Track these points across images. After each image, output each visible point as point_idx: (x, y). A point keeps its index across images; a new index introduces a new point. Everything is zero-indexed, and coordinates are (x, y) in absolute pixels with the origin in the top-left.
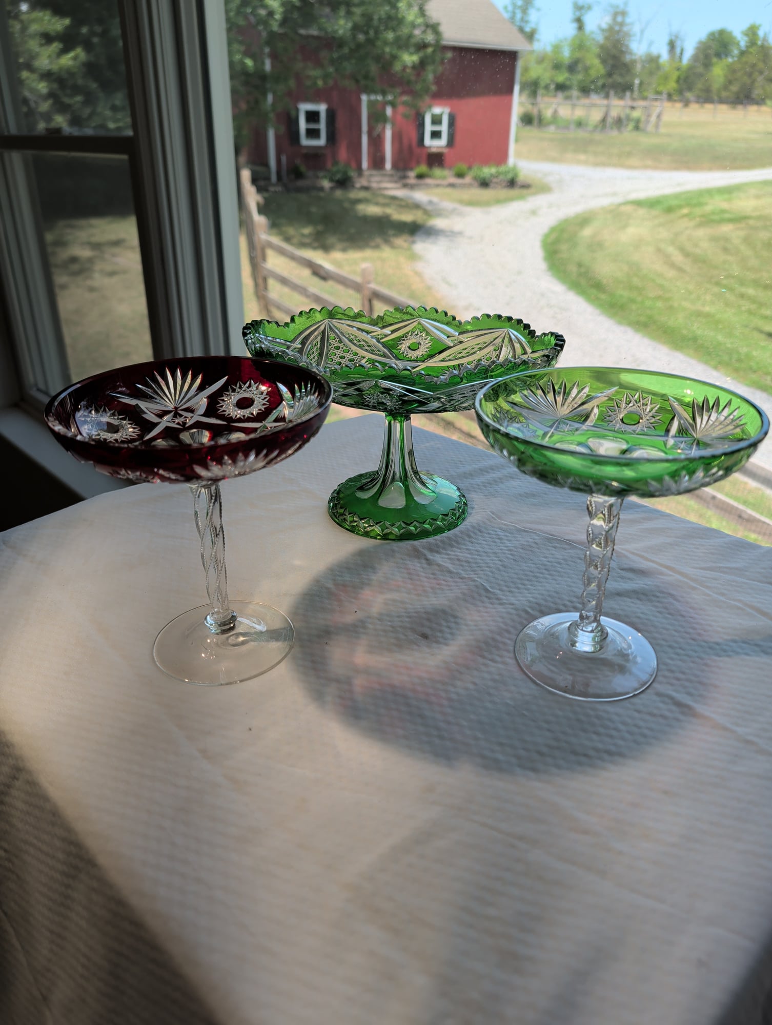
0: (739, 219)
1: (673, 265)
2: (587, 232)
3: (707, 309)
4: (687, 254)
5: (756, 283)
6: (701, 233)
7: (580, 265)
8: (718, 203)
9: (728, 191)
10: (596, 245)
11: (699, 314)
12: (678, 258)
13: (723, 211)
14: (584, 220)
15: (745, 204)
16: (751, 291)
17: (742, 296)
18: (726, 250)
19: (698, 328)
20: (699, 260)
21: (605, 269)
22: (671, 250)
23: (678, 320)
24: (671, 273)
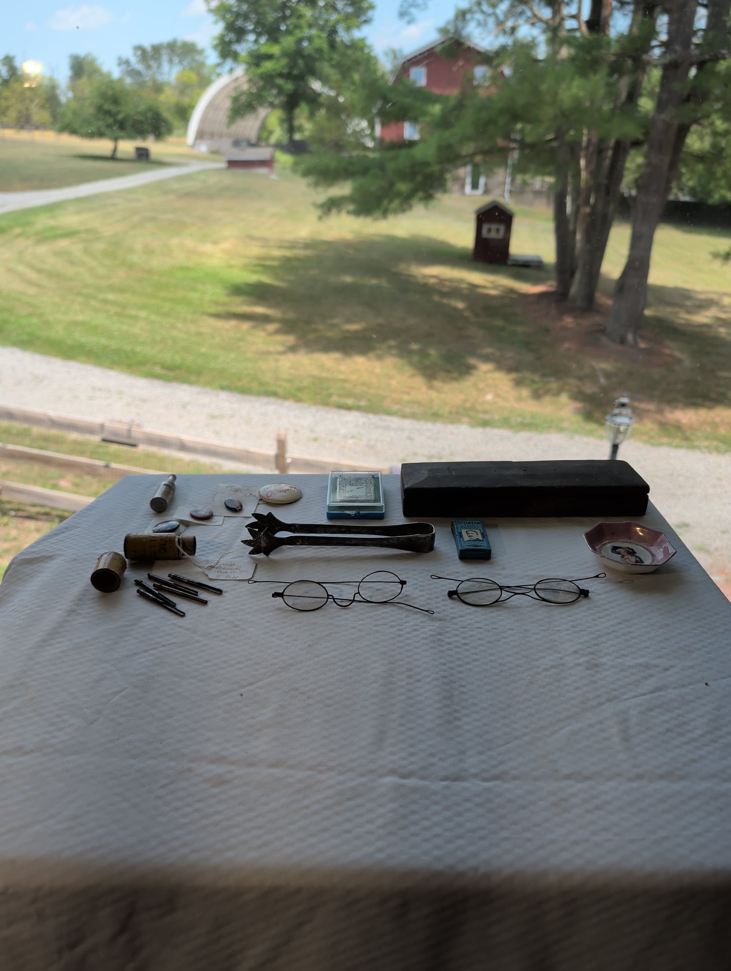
0: (70, 234)
1: (30, 283)
3: (80, 318)
4: (39, 271)
5: (112, 289)
6: (43, 250)
8: (43, 222)
9: (52, 208)
11: (76, 324)
12: (33, 275)
13: (52, 228)
15: (70, 220)
16: (111, 296)
17: (105, 301)
18: (72, 263)
19: (80, 337)
20: (52, 275)
22: (21, 268)
23: (58, 332)
24: (32, 291)
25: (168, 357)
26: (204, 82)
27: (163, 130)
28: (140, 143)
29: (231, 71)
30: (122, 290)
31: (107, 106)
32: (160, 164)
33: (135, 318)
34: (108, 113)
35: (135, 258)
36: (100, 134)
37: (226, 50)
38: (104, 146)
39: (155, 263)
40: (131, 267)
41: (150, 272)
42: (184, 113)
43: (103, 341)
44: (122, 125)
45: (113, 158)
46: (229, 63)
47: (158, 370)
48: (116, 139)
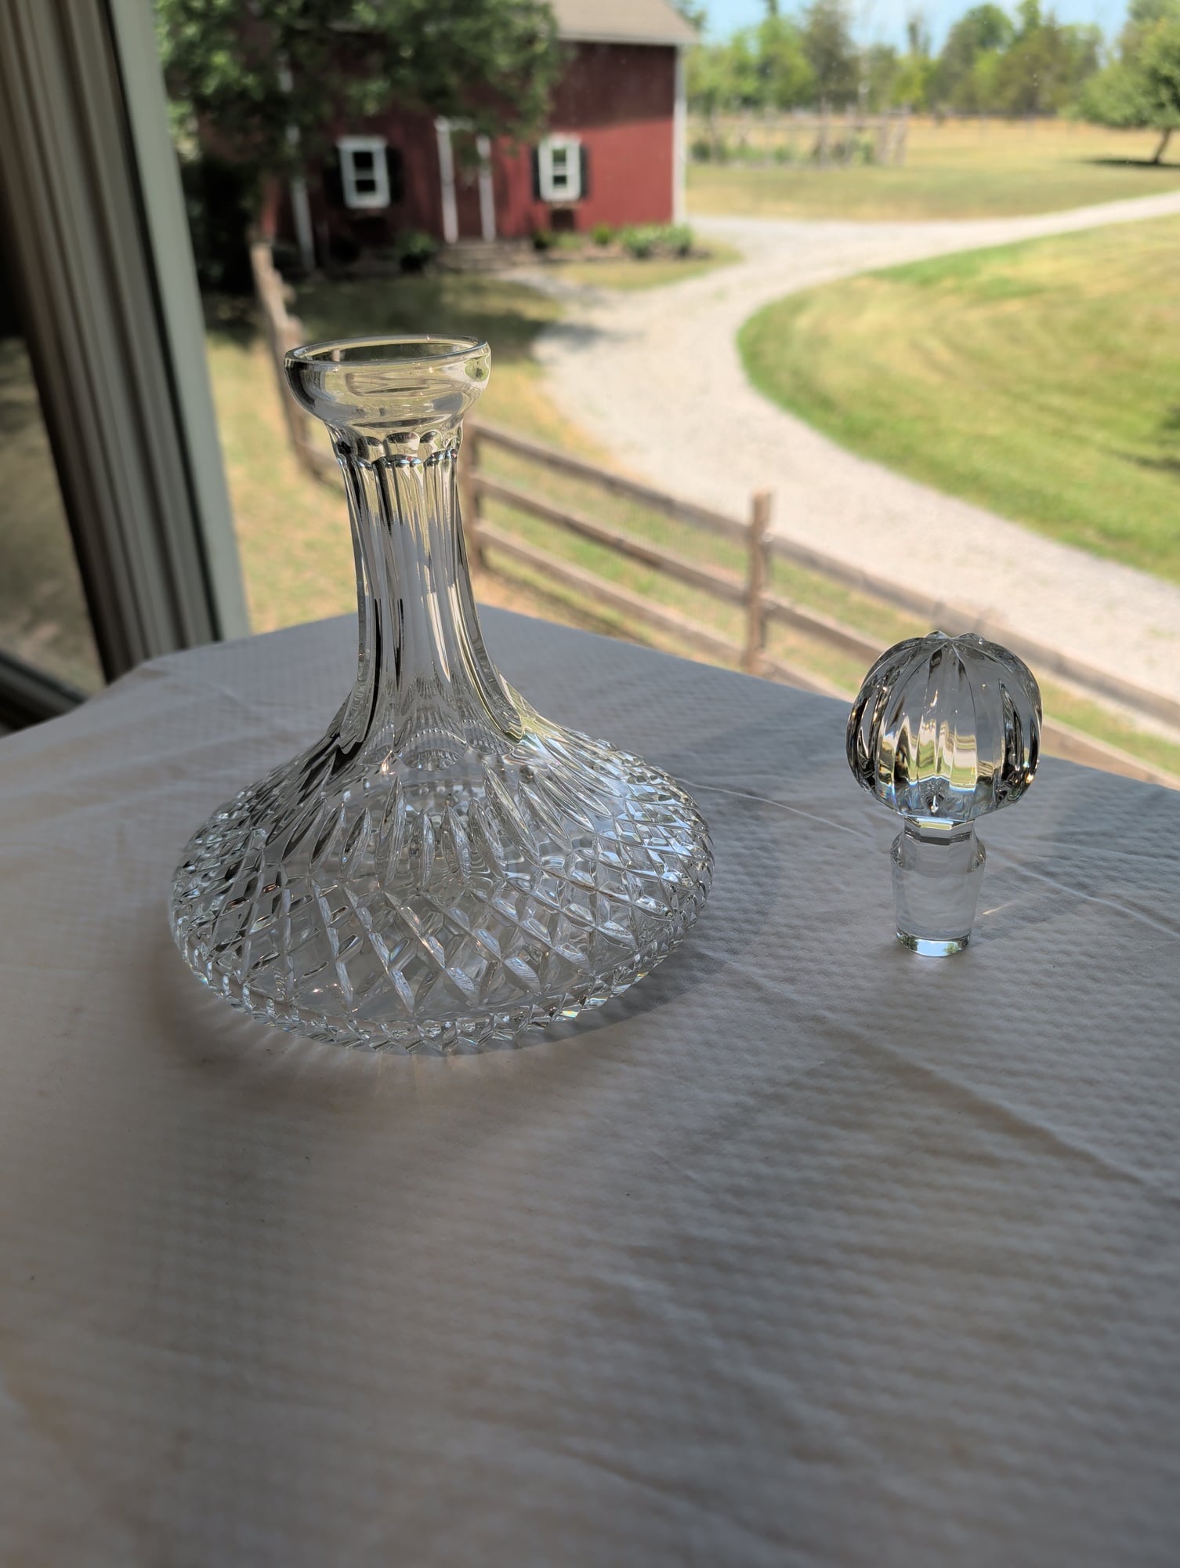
0: (1030, 291)
1: (935, 365)
2: (803, 323)
3: (995, 430)
4: (956, 348)
5: (1063, 388)
6: (976, 316)
7: (796, 373)
8: (994, 270)
9: (1013, 250)
10: (818, 341)
11: (980, 439)
12: (944, 354)
13: (1005, 282)
14: (797, 304)
15: (1037, 268)
16: (1056, 400)
17: (1043, 408)
18: (1015, 340)
19: (981, 460)
20: (974, 357)
21: (836, 377)
22: (933, 344)
23: (950, 450)
24: (934, 379)
25: (1114, 516)
30: (1080, 392)
33: (1081, 441)
34: (1168, 82)
35: (1124, 340)
36: (1139, 123)
38: (1142, 145)
40: (1109, 352)
41: (1142, 365)
43: (1015, 473)
45: (1155, 163)
47: (1090, 535)
48: (1167, 131)
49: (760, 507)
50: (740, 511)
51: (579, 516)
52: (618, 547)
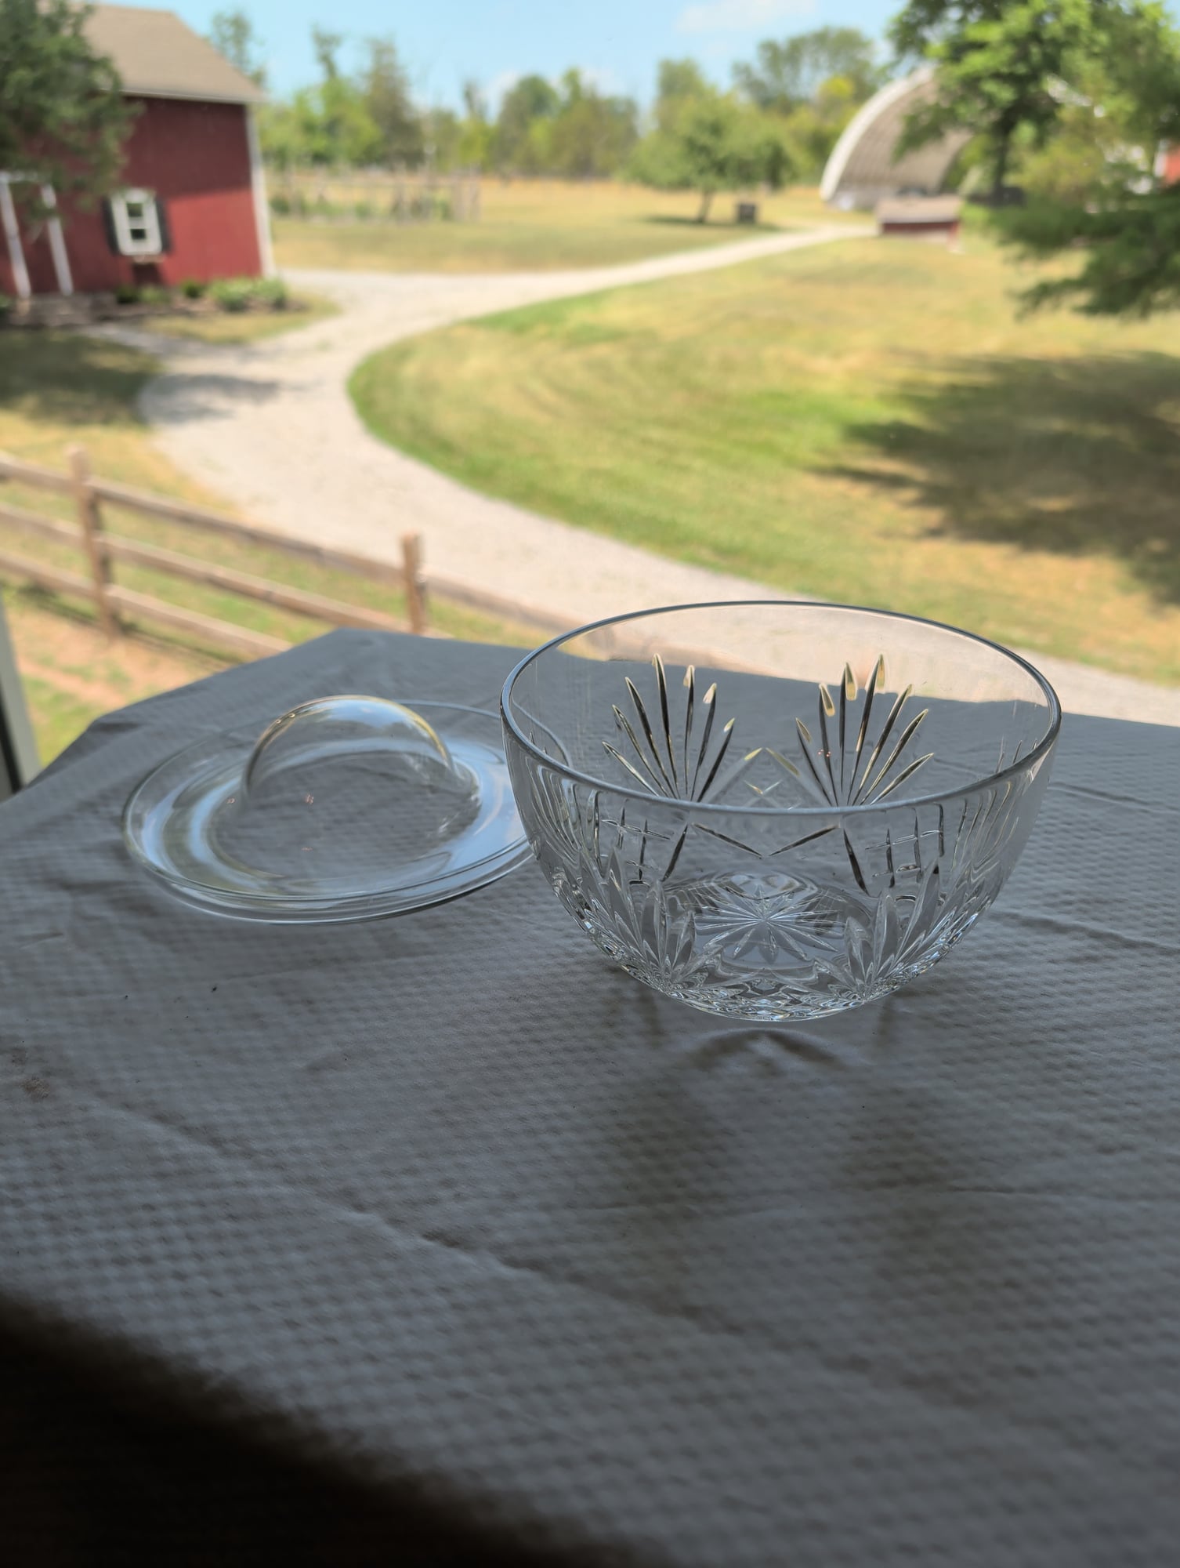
0: (615, 336)
1: (541, 406)
2: (410, 370)
3: (607, 463)
4: (559, 389)
5: (659, 422)
6: (572, 359)
7: (412, 418)
8: (580, 317)
9: (594, 298)
10: (428, 388)
11: (595, 473)
12: (548, 396)
13: (591, 327)
14: (402, 352)
15: (617, 315)
16: (656, 434)
17: (646, 442)
18: (610, 380)
20: (577, 397)
21: (450, 421)
22: (537, 386)
23: (569, 483)
24: (544, 419)
25: (725, 534)
26: (863, 92)
27: (785, 175)
28: (745, 196)
29: (912, 71)
30: (673, 424)
31: (705, 139)
32: (771, 229)
33: (684, 469)
34: (704, 150)
35: (703, 377)
36: (683, 185)
37: (908, 37)
38: (687, 204)
39: (734, 385)
40: (693, 389)
41: (722, 399)
42: (821, 146)
43: (632, 503)
44: (720, 168)
45: (700, 221)
46: (910, 59)
47: (705, 554)
48: (708, 192)
49: (411, 549)
50: (391, 555)
51: (221, 572)
52: (267, 599)
